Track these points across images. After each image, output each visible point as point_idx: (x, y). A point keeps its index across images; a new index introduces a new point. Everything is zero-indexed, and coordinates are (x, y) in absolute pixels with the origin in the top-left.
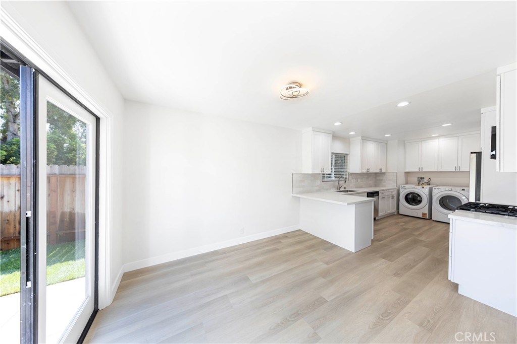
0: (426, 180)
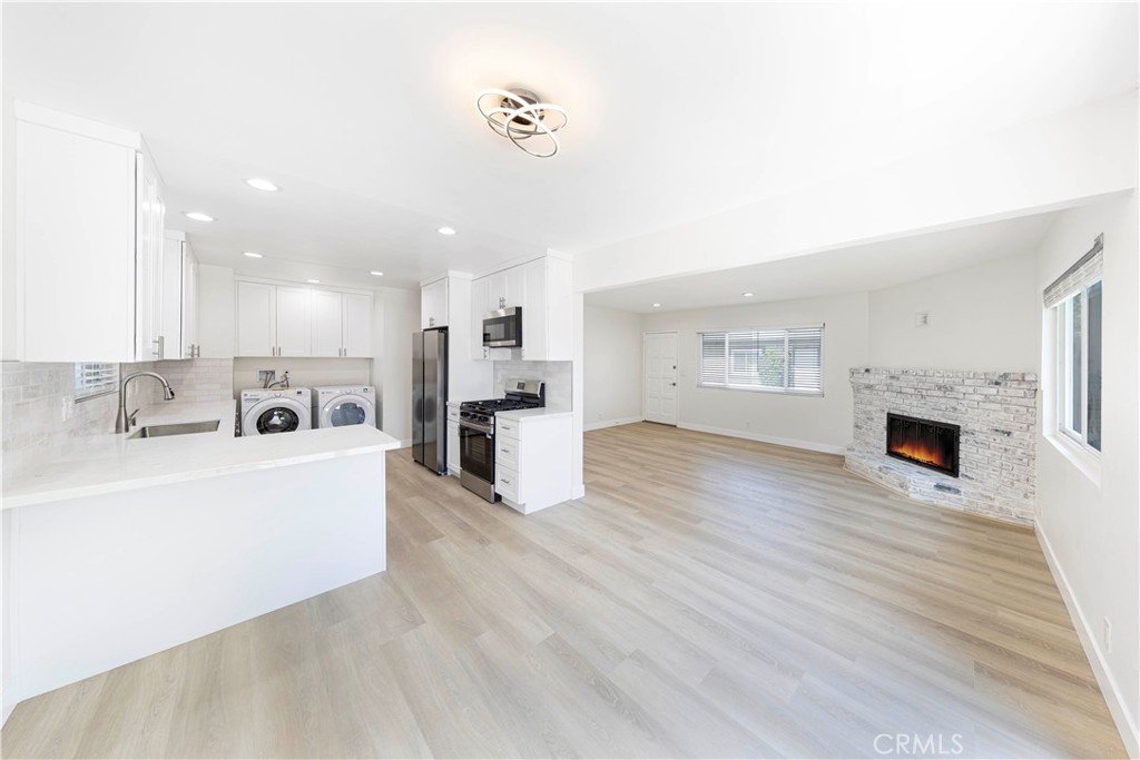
0: (278, 377)
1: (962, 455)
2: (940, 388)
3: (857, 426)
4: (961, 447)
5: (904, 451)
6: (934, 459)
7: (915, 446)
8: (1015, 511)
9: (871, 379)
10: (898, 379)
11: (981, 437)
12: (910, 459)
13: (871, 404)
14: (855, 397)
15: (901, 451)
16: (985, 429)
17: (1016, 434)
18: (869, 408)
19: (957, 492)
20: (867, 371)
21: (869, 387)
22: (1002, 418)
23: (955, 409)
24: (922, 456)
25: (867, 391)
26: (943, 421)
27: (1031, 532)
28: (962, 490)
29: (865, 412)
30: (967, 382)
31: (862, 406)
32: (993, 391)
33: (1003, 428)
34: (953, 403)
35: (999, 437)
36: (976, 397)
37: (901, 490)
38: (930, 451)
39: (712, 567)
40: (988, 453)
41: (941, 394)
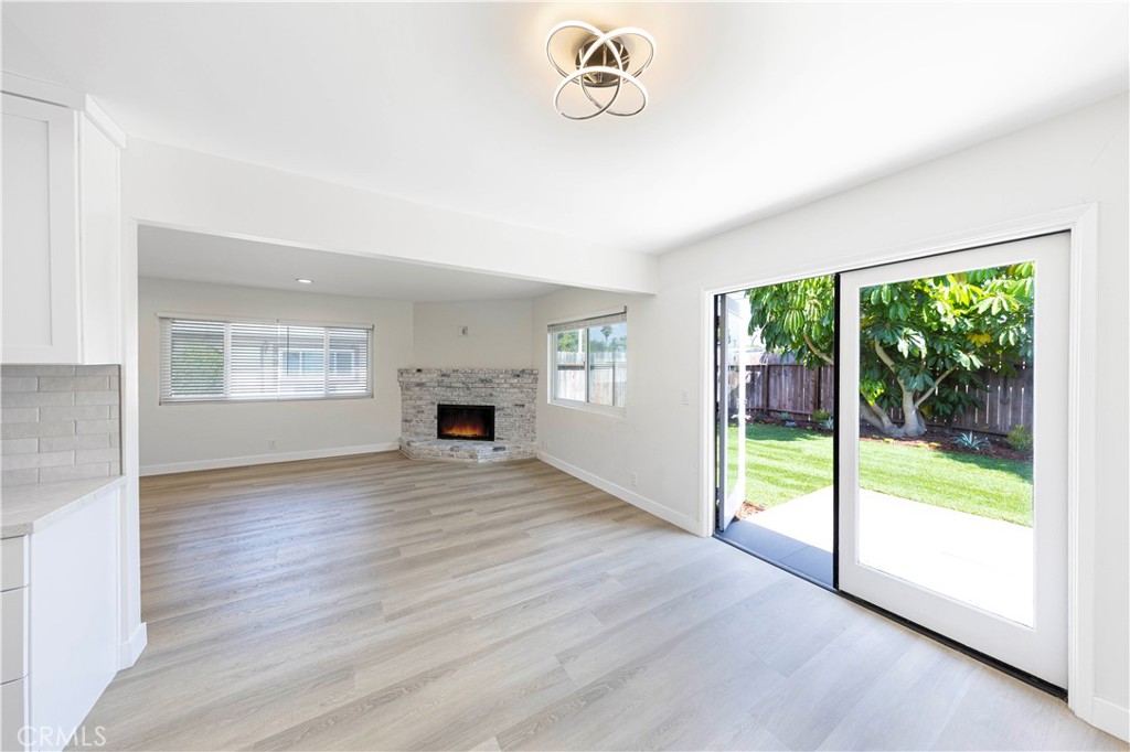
1: (496, 425)
2: (482, 381)
3: (406, 421)
4: (496, 420)
5: (455, 432)
6: (477, 433)
7: (462, 425)
8: (529, 450)
9: (423, 378)
10: (449, 376)
11: (509, 411)
12: (459, 437)
13: (421, 399)
14: (403, 394)
15: (450, 433)
16: (510, 405)
17: (527, 405)
18: (419, 403)
19: (504, 449)
20: (419, 371)
21: (420, 385)
22: (518, 396)
23: (491, 395)
24: (468, 433)
25: (417, 389)
26: (483, 404)
27: (536, 460)
28: (507, 446)
29: (414, 407)
30: (501, 376)
31: (409, 402)
32: (516, 381)
33: (520, 403)
34: (490, 391)
35: (518, 409)
36: (505, 385)
37: (471, 460)
38: (474, 428)
39: (479, 570)
40: (512, 420)
41: (482, 385)
